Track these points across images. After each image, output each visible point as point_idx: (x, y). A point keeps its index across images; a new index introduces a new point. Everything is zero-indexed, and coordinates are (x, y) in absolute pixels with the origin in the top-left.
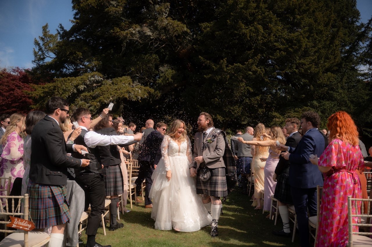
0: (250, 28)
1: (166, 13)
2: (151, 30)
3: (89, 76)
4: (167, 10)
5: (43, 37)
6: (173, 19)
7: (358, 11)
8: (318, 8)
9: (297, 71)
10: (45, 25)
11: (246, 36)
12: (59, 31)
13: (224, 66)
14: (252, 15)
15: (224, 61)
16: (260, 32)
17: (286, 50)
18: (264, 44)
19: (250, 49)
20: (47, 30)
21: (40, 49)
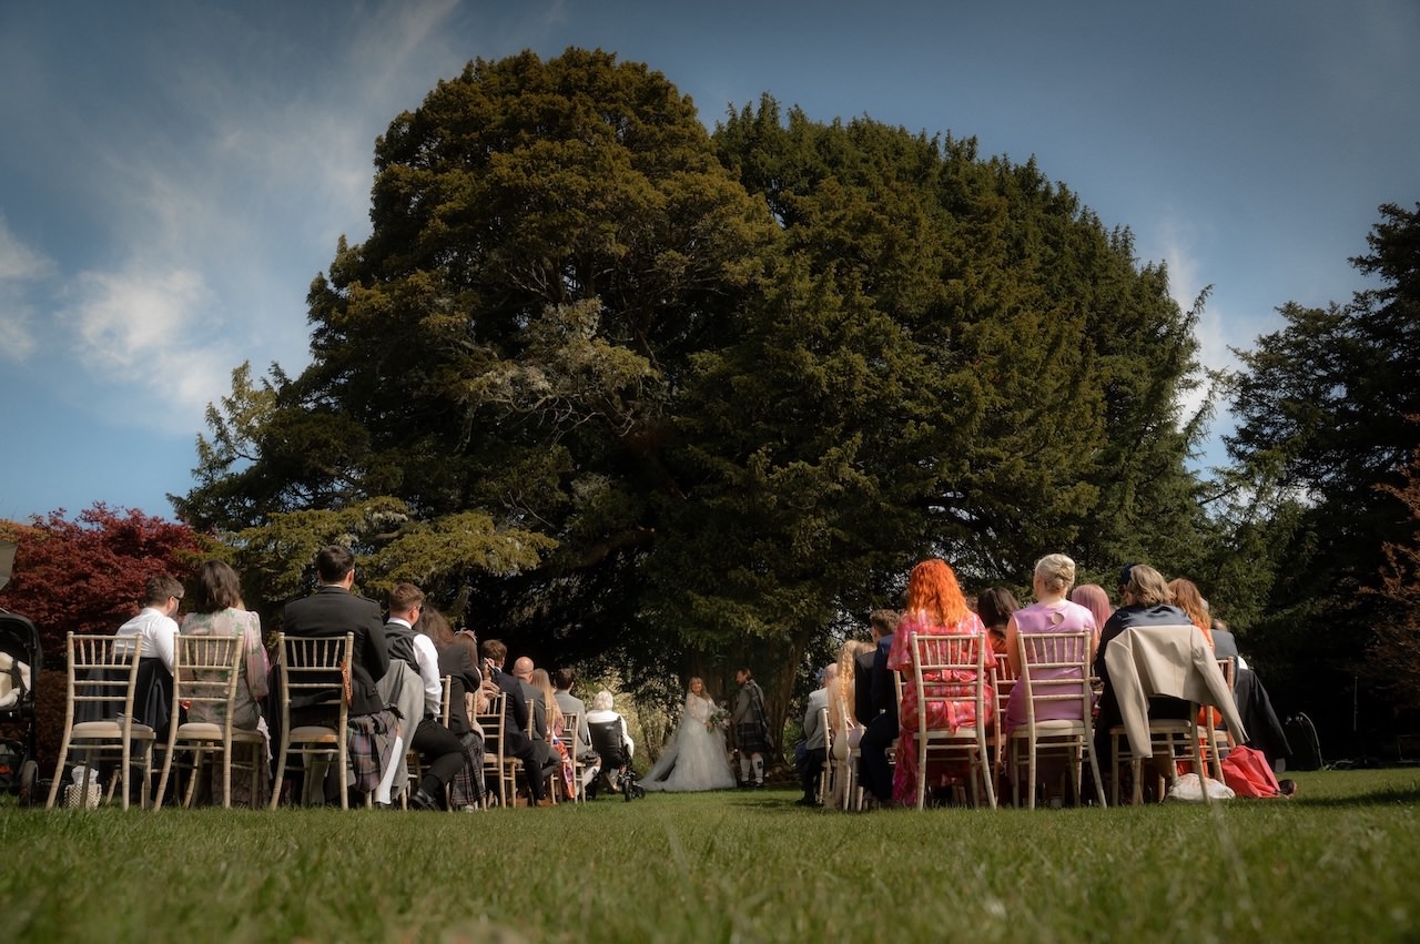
0: (830, 363)
1: (592, 328)
2: (547, 374)
3: (368, 509)
4: (595, 320)
5: (234, 399)
6: (612, 345)
7: (1175, 304)
8: (1027, 301)
9: (975, 478)
10: (240, 365)
11: (819, 385)
12: (271, 383)
13: (760, 468)
14: (834, 325)
15: (760, 457)
16: (857, 373)
17: (935, 419)
18: (870, 404)
19: (832, 419)
20: (247, 379)
21: (222, 435)
